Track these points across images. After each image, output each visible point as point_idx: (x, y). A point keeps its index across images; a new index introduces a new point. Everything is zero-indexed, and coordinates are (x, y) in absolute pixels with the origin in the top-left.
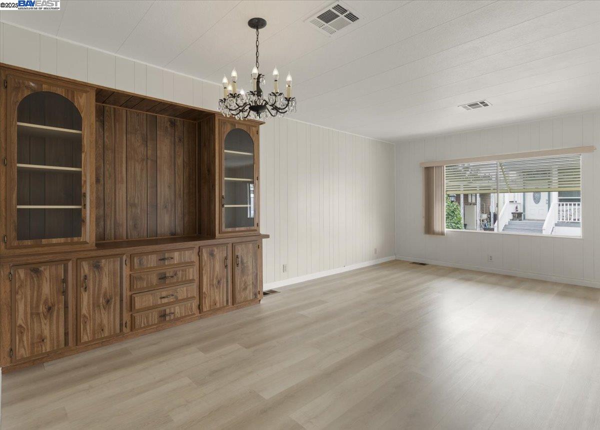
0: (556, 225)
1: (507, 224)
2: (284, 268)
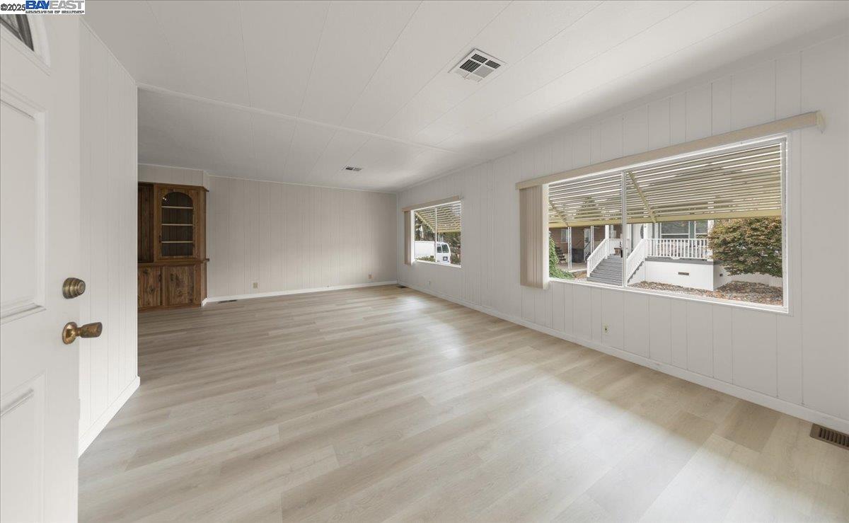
0: (646, 260)
1: (606, 258)
2: (255, 286)
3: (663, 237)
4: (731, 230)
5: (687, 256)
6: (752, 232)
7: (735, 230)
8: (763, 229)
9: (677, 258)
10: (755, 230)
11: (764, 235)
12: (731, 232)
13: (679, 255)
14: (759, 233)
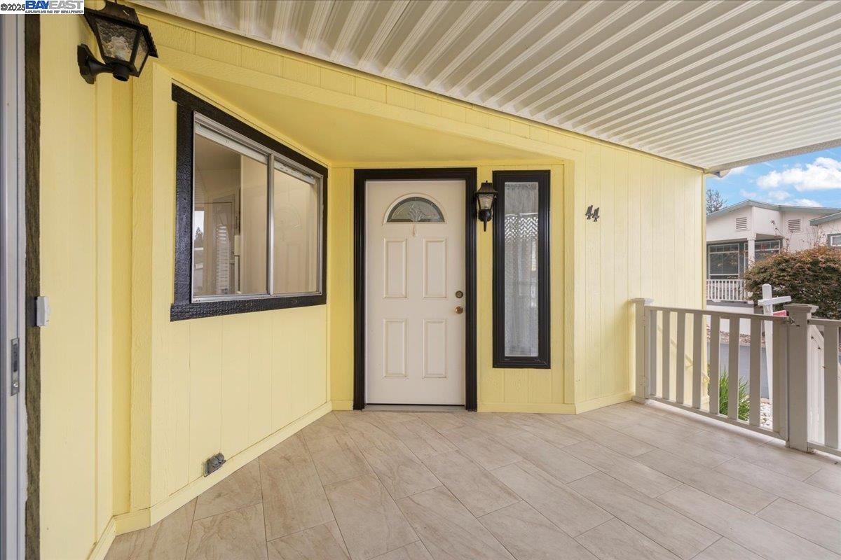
3: (712, 277)
4: (762, 270)
5: (728, 298)
6: (779, 273)
7: (765, 272)
8: (789, 270)
9: (719, 300)
10: (783, 270)
11: (790, 276)
12: (762, 273)
13: (721, 298)
14: (785, 274)
